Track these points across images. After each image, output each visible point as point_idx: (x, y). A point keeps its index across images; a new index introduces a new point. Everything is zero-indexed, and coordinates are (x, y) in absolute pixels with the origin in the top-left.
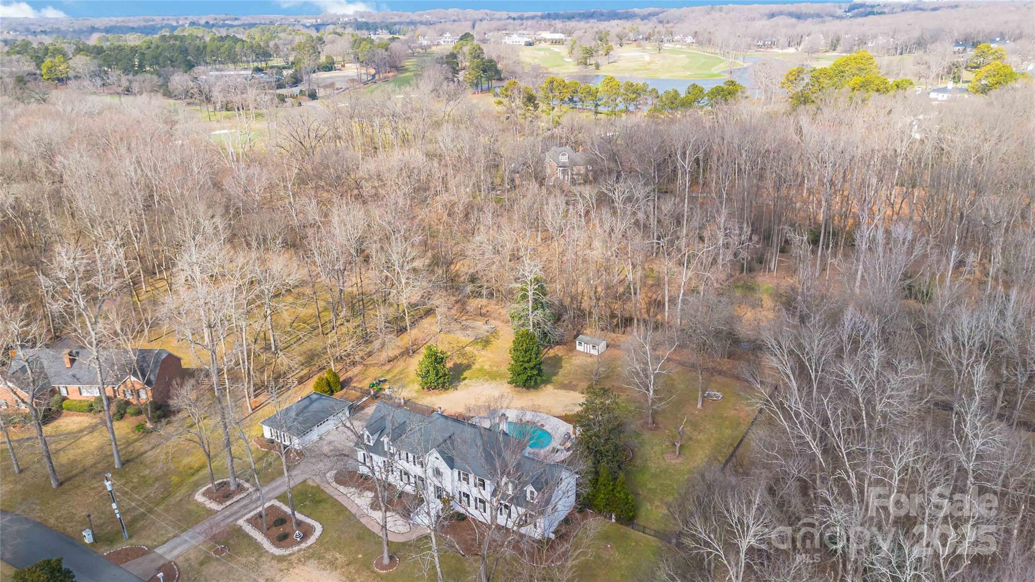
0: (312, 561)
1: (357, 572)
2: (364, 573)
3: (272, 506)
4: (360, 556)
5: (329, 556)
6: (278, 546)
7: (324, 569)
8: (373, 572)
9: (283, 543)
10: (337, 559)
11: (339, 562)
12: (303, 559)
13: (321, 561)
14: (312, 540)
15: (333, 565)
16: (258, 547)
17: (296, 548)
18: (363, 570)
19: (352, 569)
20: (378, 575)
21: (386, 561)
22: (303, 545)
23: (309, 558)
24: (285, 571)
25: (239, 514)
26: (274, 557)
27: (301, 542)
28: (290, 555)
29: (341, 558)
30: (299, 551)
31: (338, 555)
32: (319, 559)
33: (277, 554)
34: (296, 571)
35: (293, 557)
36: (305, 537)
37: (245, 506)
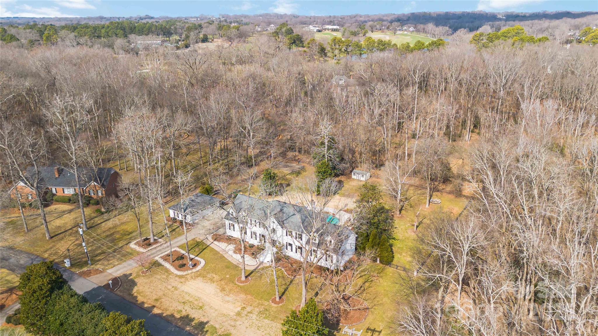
0: (199, 278)
1: (226, 284)
2: (230, 285)
3: (175, 251)
4: (228, 276)
5: (209, 276)
6: (179, 270)
7: (206, 283)
8: (235, 284)
9: (181, 269)
10: (214, 278)
11: (215, 279)
12: (194, 277)
13: (205, 278)
14: (199, 268)
15: (212, 280)
16: (167, 271)
17: (190, 272)
19: (223, 282)
20: (239, 286)
21: (243, 278)
22: (194, 270)
23: (198, 277)
24: (184, 283)
25: (156, 254)
26: (177, 276)
27: (192, 269)
28: (186, 275)
29: (216, 277)
30: (191, 273)
31: (214, 276)
32: (203, 277)
33: (178, 274)
34: (190, 283)
35: (188, 276)
36: (195, 265)
37: (160, 250)
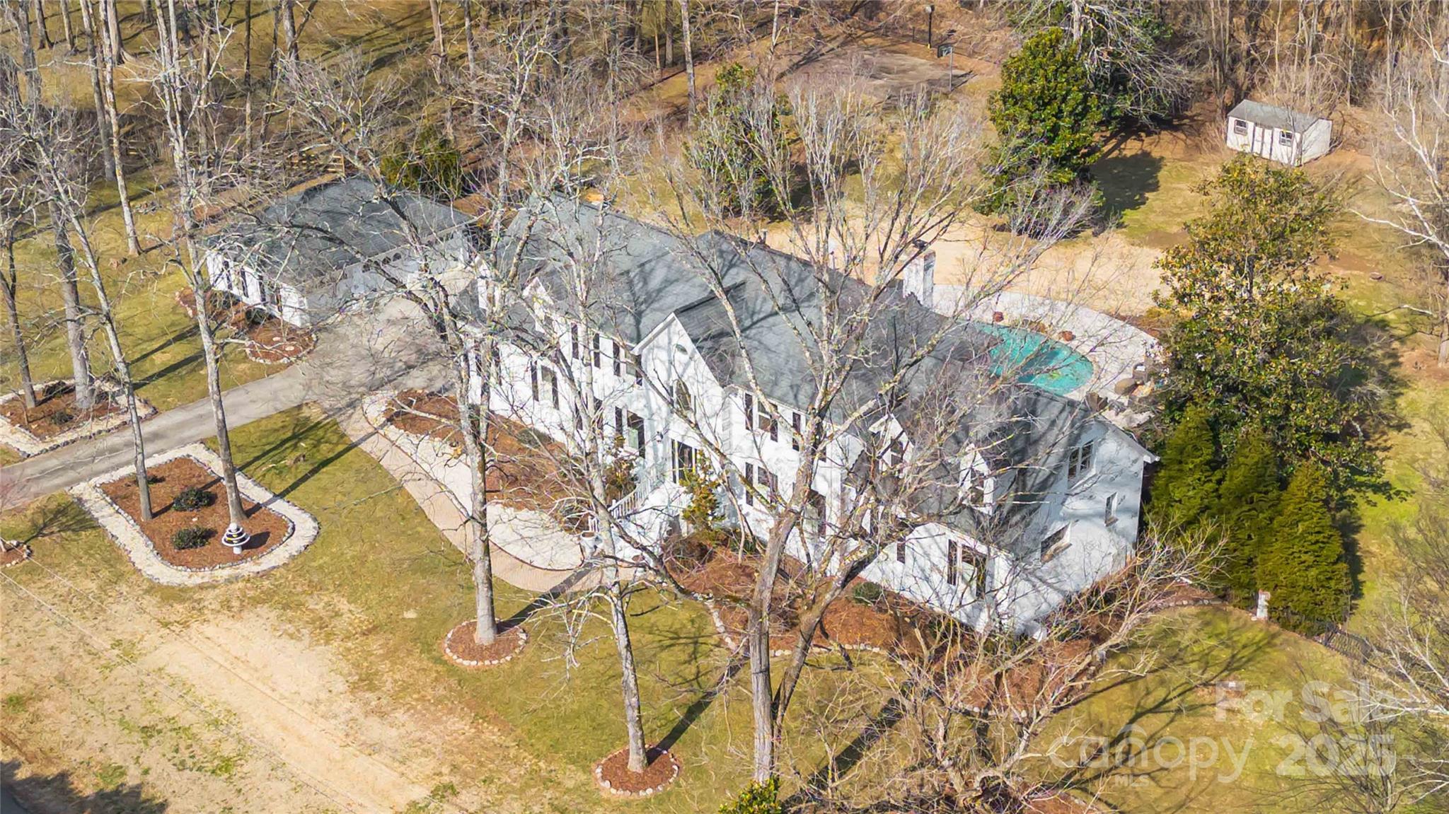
0: (263, 610)
1: (391, 654)
2: (410, 661)
3: (186, 460)
4: (411, 614)
5: (316, 604)
6: (173, 561)
7: (291, 636)
8: (439, 660)
9: (187, 555)
10: (338, 614)
11: (341, 624)
12: (236, 604)
13: (289, 613)
14: (276, 557)
15: (323, 628)
16: (114, 557)
17: (223, 573)
18: (410, 653)
19: (375, 645)
20: (452, 670)
21: (484, 634)
22: (248, 568)
23: (256, 602)
24: (177, 628)
25: (83, 470)
26: (154, 588)
27: (242, 559)
28: (201, 587)
29: (351, 613)
30: (229, 581)
31: (343, 605)
32: (286, 607)
33: (164, 581)
34: (209, 630)
35: (210, 595)
36: (256, 543)
37: (113, 450)
